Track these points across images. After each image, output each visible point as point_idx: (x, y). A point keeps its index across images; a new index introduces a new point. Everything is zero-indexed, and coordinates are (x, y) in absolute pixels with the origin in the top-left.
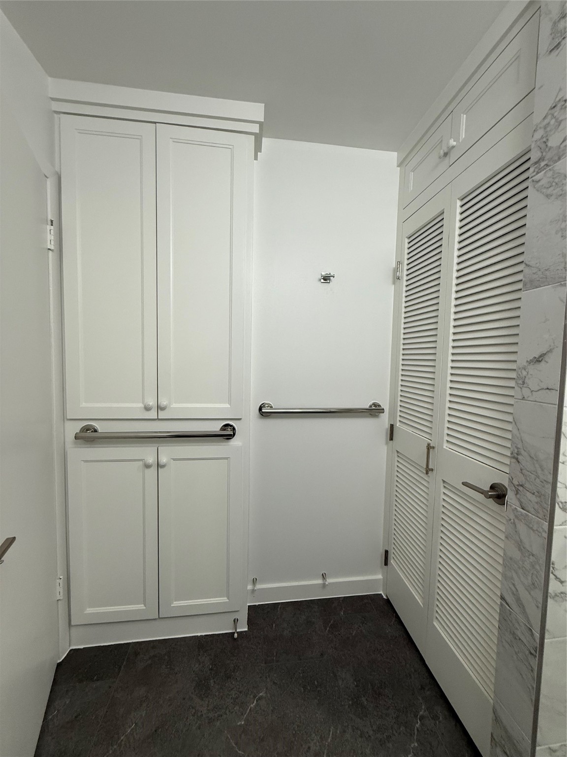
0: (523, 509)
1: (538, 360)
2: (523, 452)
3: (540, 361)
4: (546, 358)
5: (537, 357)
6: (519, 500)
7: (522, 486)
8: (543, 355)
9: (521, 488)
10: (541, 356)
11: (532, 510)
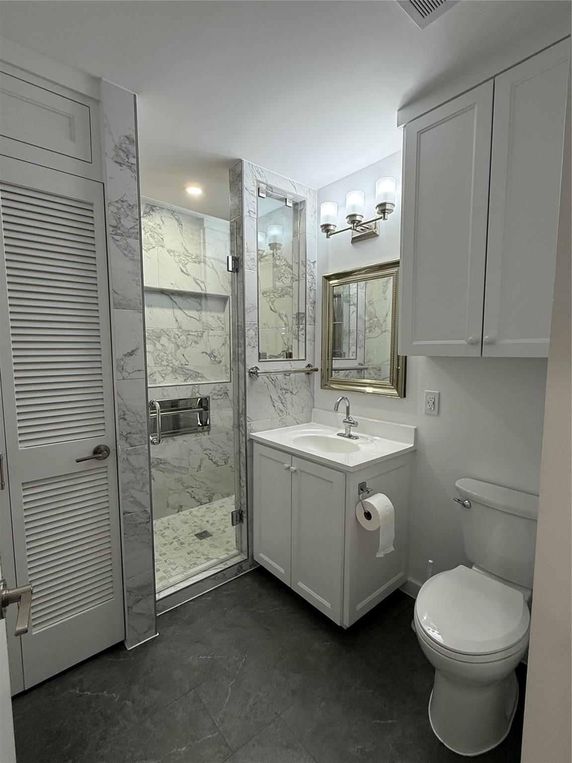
0: (132, 447)
1: (131, 354)
2: (127, 412)
3: (132, 355)
4: (135, 353)
5: (130, 352)
6: (129, 443)
7: (129, 433)
8: (133, 351)
9: (129, 435)
10: (132, 352)
11: (138, 443)
